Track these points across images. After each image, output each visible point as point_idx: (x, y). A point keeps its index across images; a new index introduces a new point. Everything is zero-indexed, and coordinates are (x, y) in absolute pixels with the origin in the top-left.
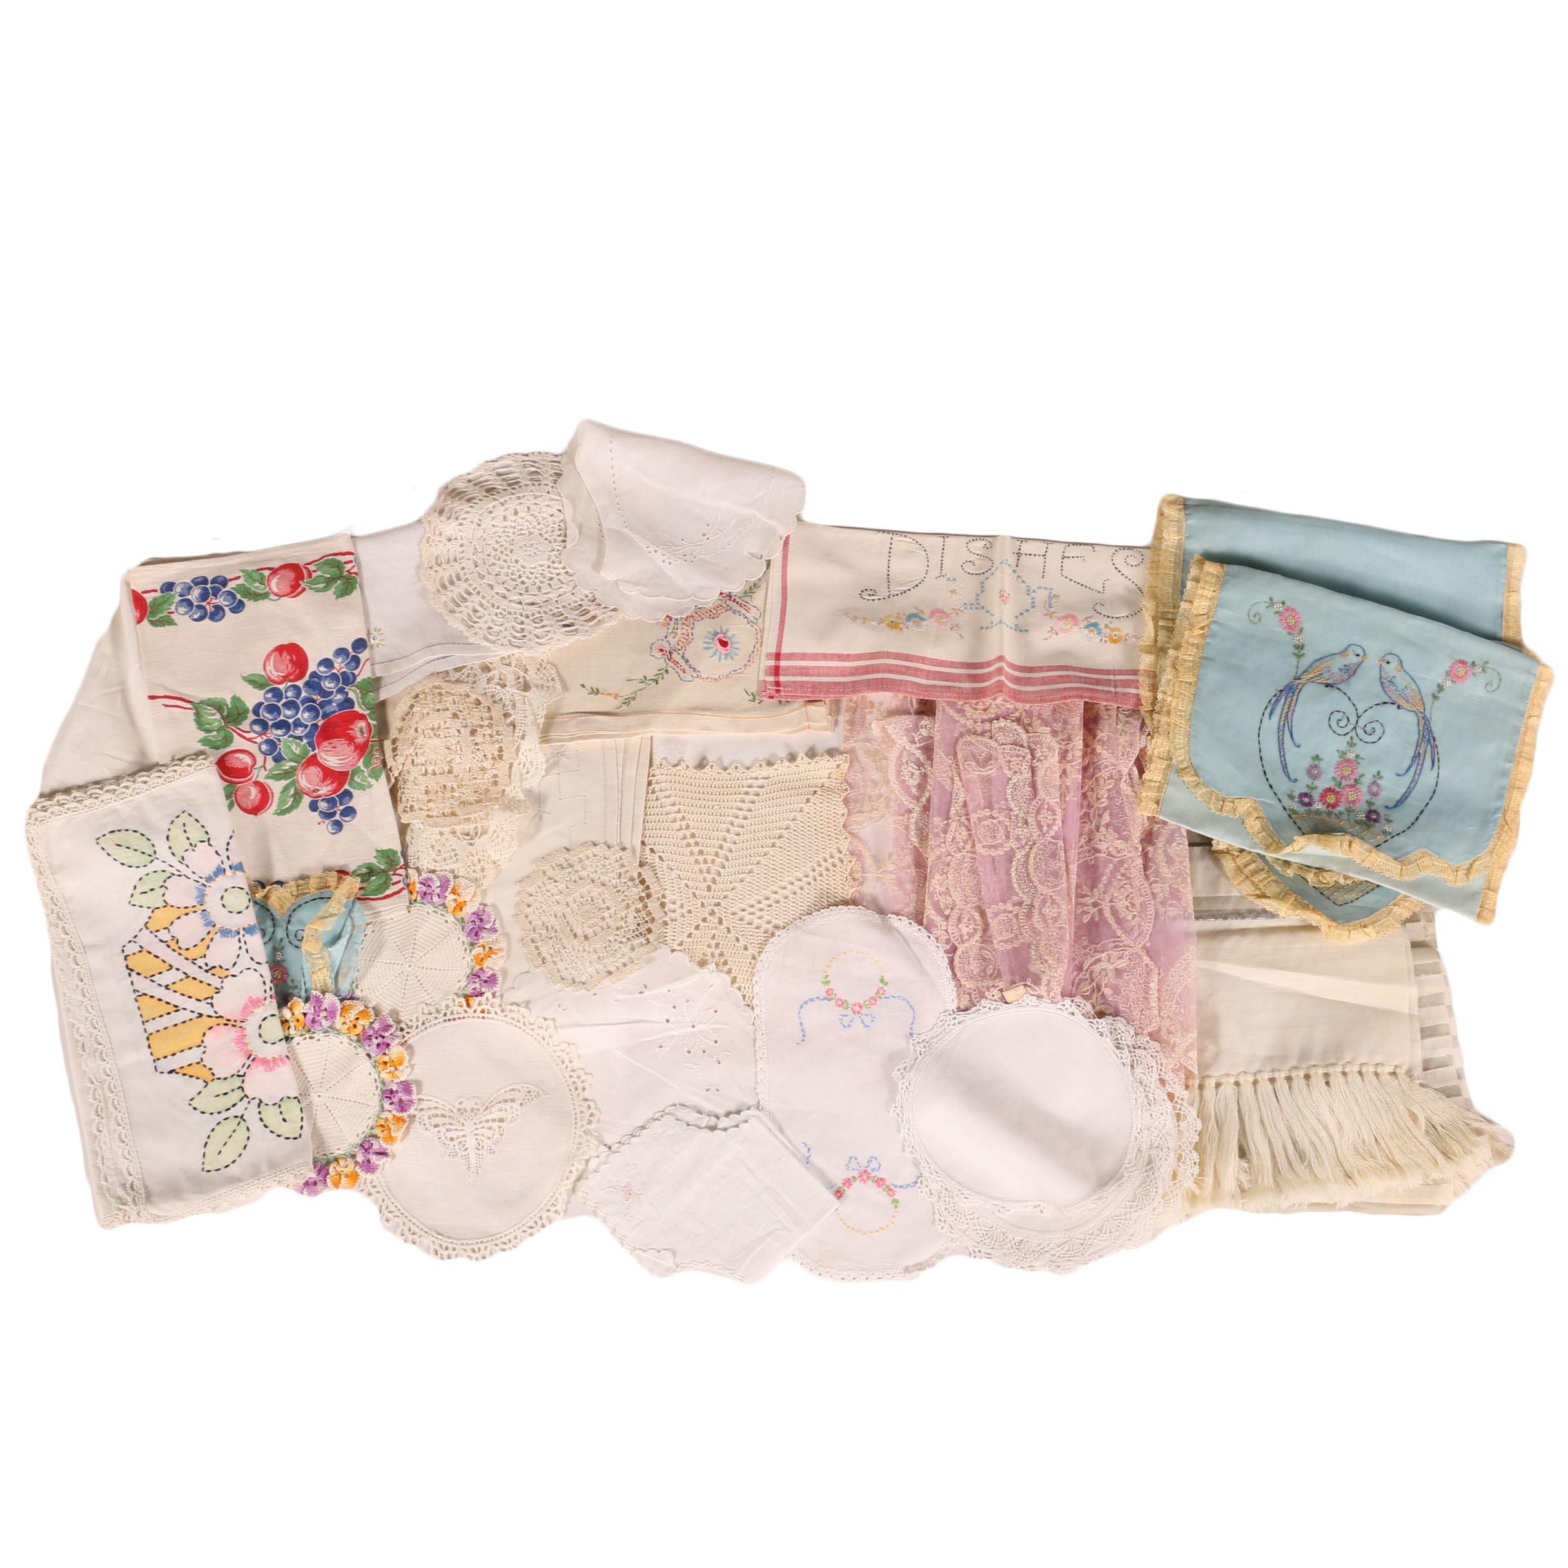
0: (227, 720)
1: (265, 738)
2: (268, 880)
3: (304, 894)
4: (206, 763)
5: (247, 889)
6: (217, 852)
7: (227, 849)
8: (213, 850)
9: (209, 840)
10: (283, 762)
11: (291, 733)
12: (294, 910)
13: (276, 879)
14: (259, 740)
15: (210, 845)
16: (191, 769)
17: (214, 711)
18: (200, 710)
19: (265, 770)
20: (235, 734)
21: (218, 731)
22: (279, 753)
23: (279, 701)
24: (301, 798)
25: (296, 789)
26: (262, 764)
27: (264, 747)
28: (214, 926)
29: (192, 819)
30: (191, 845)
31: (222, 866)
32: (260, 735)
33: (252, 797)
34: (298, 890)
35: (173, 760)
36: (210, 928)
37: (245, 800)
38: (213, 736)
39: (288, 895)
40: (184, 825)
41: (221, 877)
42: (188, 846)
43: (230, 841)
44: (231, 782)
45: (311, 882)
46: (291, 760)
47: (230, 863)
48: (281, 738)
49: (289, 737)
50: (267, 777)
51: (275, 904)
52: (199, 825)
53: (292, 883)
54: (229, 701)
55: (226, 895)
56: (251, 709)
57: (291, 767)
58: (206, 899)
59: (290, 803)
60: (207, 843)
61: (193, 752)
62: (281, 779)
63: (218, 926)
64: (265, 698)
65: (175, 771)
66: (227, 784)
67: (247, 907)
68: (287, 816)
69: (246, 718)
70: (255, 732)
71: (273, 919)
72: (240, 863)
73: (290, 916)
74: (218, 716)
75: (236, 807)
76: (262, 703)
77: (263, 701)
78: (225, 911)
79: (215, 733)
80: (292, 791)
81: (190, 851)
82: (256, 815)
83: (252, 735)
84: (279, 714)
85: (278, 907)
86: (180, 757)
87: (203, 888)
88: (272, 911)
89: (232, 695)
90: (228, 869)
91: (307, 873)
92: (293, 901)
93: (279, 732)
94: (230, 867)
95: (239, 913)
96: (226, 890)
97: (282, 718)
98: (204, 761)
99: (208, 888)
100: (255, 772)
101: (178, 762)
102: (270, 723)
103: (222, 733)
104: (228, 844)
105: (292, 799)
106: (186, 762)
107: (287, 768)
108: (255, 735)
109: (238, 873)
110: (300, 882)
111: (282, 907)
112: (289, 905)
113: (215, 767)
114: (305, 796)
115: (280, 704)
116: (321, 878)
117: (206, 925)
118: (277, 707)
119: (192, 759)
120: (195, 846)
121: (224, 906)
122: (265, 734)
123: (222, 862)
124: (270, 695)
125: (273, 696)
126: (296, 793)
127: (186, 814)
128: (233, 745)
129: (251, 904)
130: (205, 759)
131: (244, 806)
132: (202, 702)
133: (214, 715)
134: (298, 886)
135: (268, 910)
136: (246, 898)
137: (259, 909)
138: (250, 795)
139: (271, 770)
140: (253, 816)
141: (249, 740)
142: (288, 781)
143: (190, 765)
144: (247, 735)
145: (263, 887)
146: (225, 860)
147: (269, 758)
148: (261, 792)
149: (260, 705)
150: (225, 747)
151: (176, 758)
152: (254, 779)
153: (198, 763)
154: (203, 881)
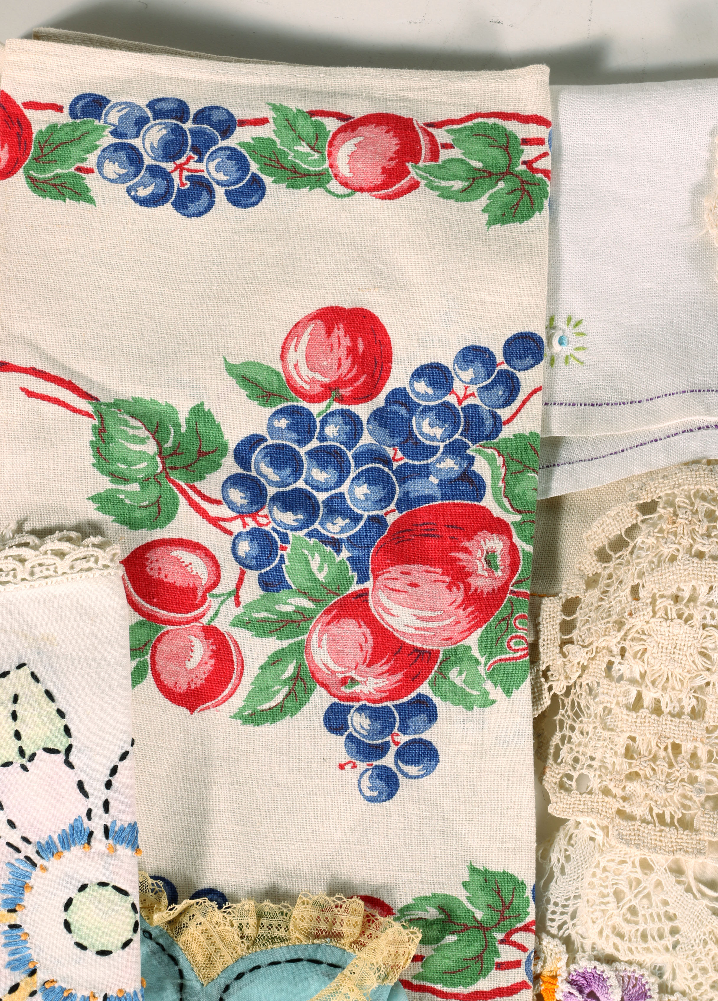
0: (169, 462)
1: (252, 524)
2: (188, 882)
3: (273, 940)
4: (104, 556)
5: (135, 897)
6: (80, 785)
7: (108, 785)
8: (73, 777)
9: (69, 749)
10: (283, 593)
11: (316, 526)
12: (240, 976)
13: (206, 882)
14: (236, 527)
15: (70, 765)
16: (63, 565)
17: (143, 433)
18: (109, 422)
19: (238, 604)
20: (182, 501)
21: (145, 482)
22: (279, 568)
23: (302, 442)
24: (308, 692)
25: (299, 667)
26: (233, 587)
27: (244, 547)
28: (33, 973)
29: (40, 689)
30: (21, 752)
31: (87, 824)
32: (242, 515)
33: (191, 664)
34: (259, 925)
35: (19, 530)
36: (19, 977)
37: (173, 666)
38: (129, 494)
39: (233, 934)
40: (16, 699)
41: (76, 851)
42: (14, 756)
43: (121, 765)
44: (150, 617)
45: (298, 912)
46: (303, 593)
47: (108, 820)
48: (290, 534)
49: (310, 535)
50: (238, 623)
51: (195, 948)
52: (53, 707)
53: (248, 905)
54: (183, 417)
55: (78, 899)
56: (232, 446)
57: (299, 611)
58: (28, 898)
59: (279, 699)
60: (61, 757)
61: (71, 521)
62: (270, 633)
63: (41, 976)
64: (270, 426)
65: (22, 561)
66: (138, 618)
67: (126, 945)
68: (266, 728)
69: (217, 466)
70: (231, 506)
71: (181, 988)
72: (133, 827)
73: (227, 988)
74: (151, 448)
75: (149, 679)
76: (261, 439)
77: (263, 431)
78: (69, 940)
79: (135, 487)
80: (290, 670)
81: (16, 767)
82: (192, 710)
83: (223, 511)
84: (297, 472)
85: (200, 959)
86: (39, 525)
87: (25, 867)
88: (184, 964)
89: (193, 404)
90: (99, 833)
91: (287, 885)
92: (242, 949)
93: (289, 518)
94: (106, 830)
95: (104, 953)
96: (83, 888)
97: (301, 484)
98: (99, 552)
99: (37, 873)
100: (213, 603)
101: (32, 540)
102: (272, 491)
103: (153, 492)
104: (114, 771)
105: (285, 690)
106: (52, 544)
107: (290, 609)
108: (232, 514)
109: (124, 851)
110: (268, 905)
111: (210, 959)
112: (229, 960)
113: (121, 571)
114: (319, 688)
115: (302, 451)
116: (323, 908)
117: (13, 966)
118: (295, 455)
119: (69, 540)
120: (32, 757)
121: (67, 926)
122: (254, 515)
123: (89, 813)
124: (283, 423)
125: (289, 428)
126: (297, 677)
127: (25, 671)
128: (173, 524)
129: (138, 937)
130: (100, 546)
131: (169, 681)
132: (117, 404)
133: (142, 441)
134: (260, 915)
135: (174, 960)
136: (130, 918)
137: (152, 952)
138: (188, 657)
139: (251, 606)
140: (184, 711)
141: (215, 521)
142: (285, 643)
143: (61, 554)
144: (213, 510)
145: (174, 899)
146: (98, 810)
147: (252, 576)
148: (215, 655)
149: (257, 440)
150: (152, 527)
151: (28, 526)
152: (205, 621)
153: (81, 552)
154: (30, 851)
